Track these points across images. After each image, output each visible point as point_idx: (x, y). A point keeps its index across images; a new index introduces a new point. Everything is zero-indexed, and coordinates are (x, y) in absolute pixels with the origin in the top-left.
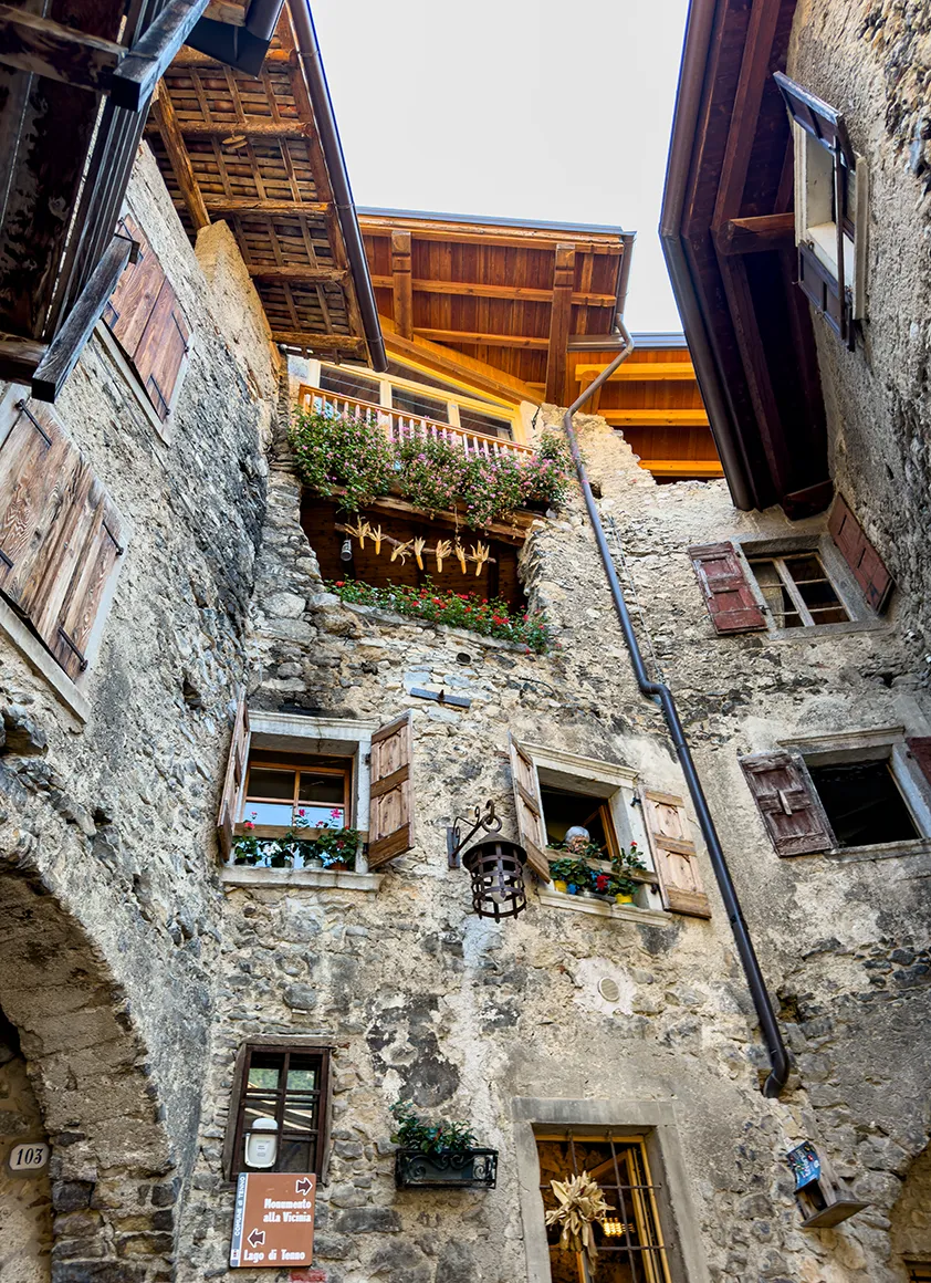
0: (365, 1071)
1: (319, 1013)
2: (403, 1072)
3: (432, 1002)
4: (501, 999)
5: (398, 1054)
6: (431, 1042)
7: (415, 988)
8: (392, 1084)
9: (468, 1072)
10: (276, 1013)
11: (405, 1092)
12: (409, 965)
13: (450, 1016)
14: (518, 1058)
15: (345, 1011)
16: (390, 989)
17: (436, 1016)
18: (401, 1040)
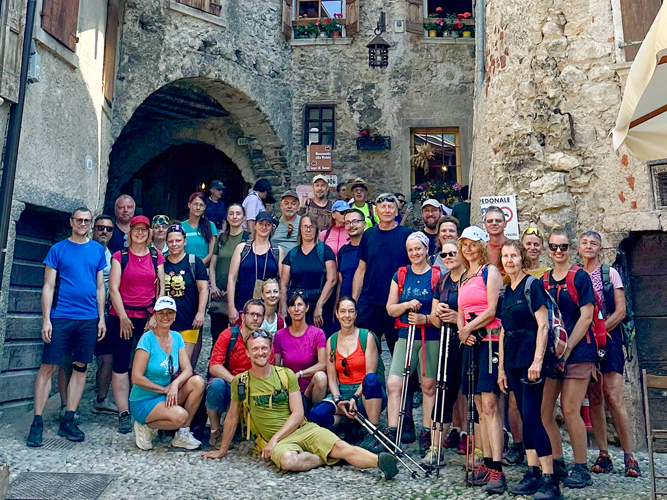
0: (347, 112)
1: (330, 92)
2: (360, 112)
3: (373, 86)
4: (400, 83)
5: (359, 106)
6: (372, 100)
7: (366, 81)
8: (356, 116)
9: (385, 111)
10: (315, 93)
11: (361, 119)
12: (364, 73)
13: (379, 91)
14: (404, 105)
15: (340, 91)
16: (356, 82)
17: (374, 91)
18: (360, 101)
